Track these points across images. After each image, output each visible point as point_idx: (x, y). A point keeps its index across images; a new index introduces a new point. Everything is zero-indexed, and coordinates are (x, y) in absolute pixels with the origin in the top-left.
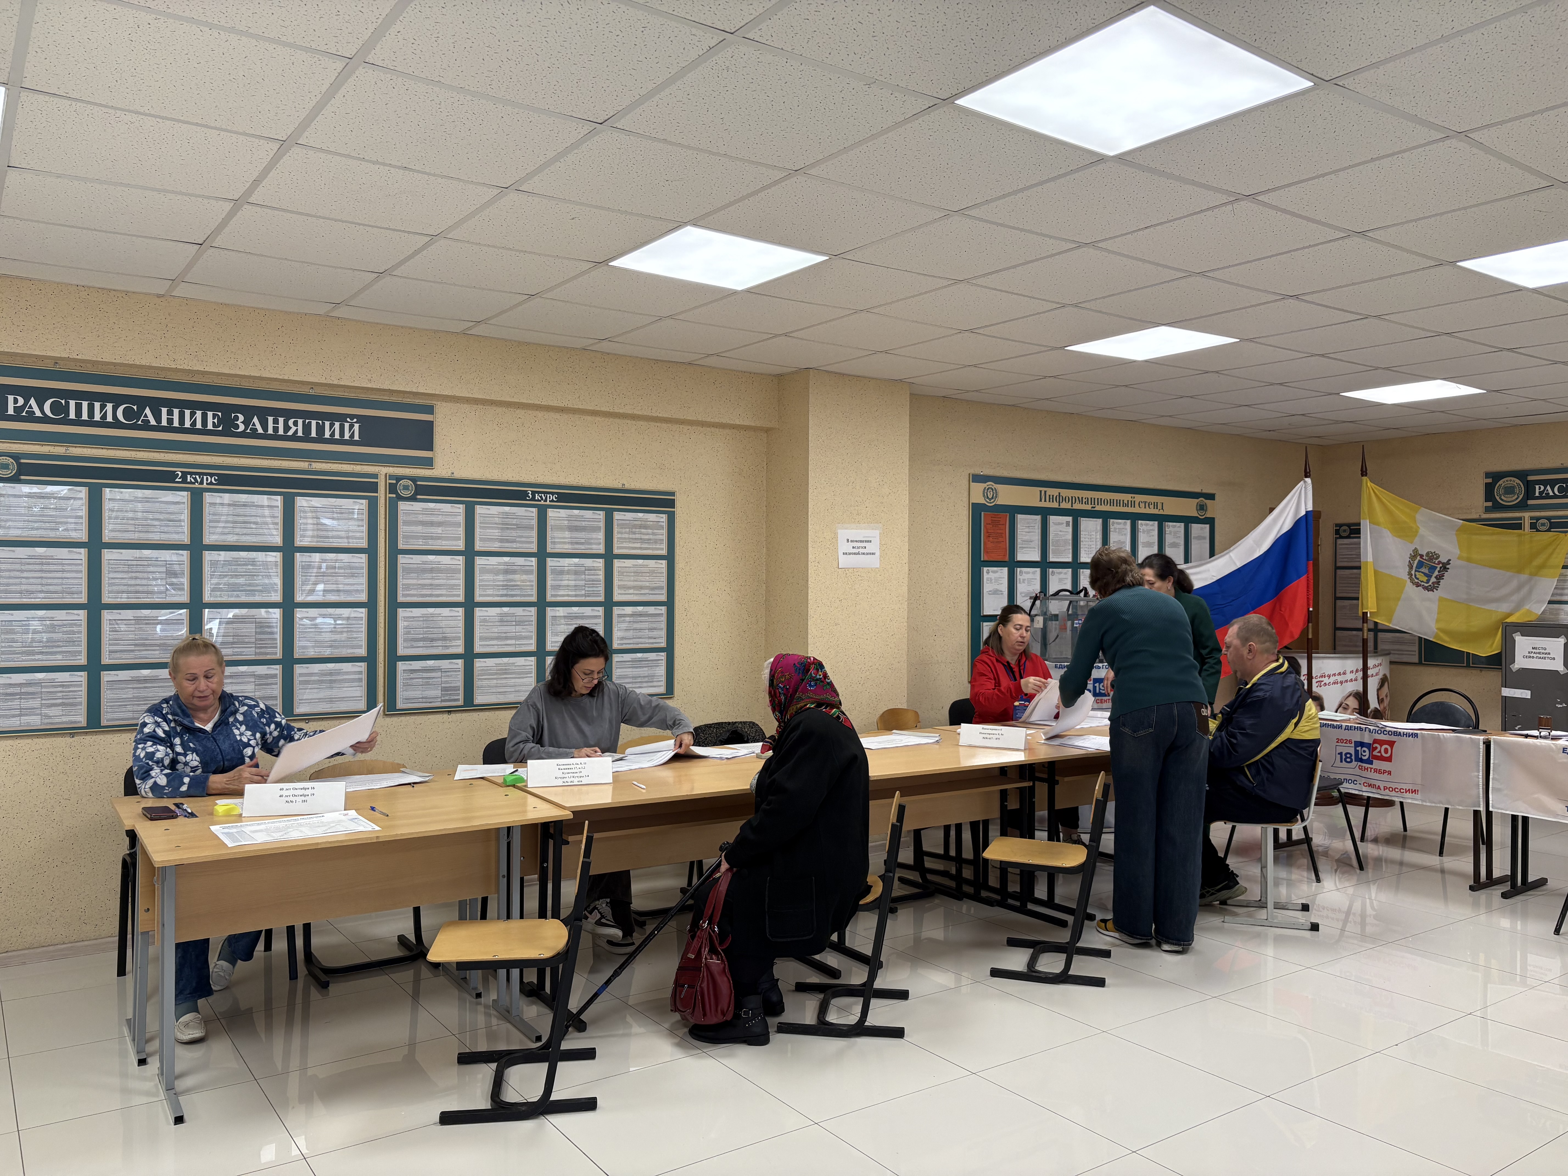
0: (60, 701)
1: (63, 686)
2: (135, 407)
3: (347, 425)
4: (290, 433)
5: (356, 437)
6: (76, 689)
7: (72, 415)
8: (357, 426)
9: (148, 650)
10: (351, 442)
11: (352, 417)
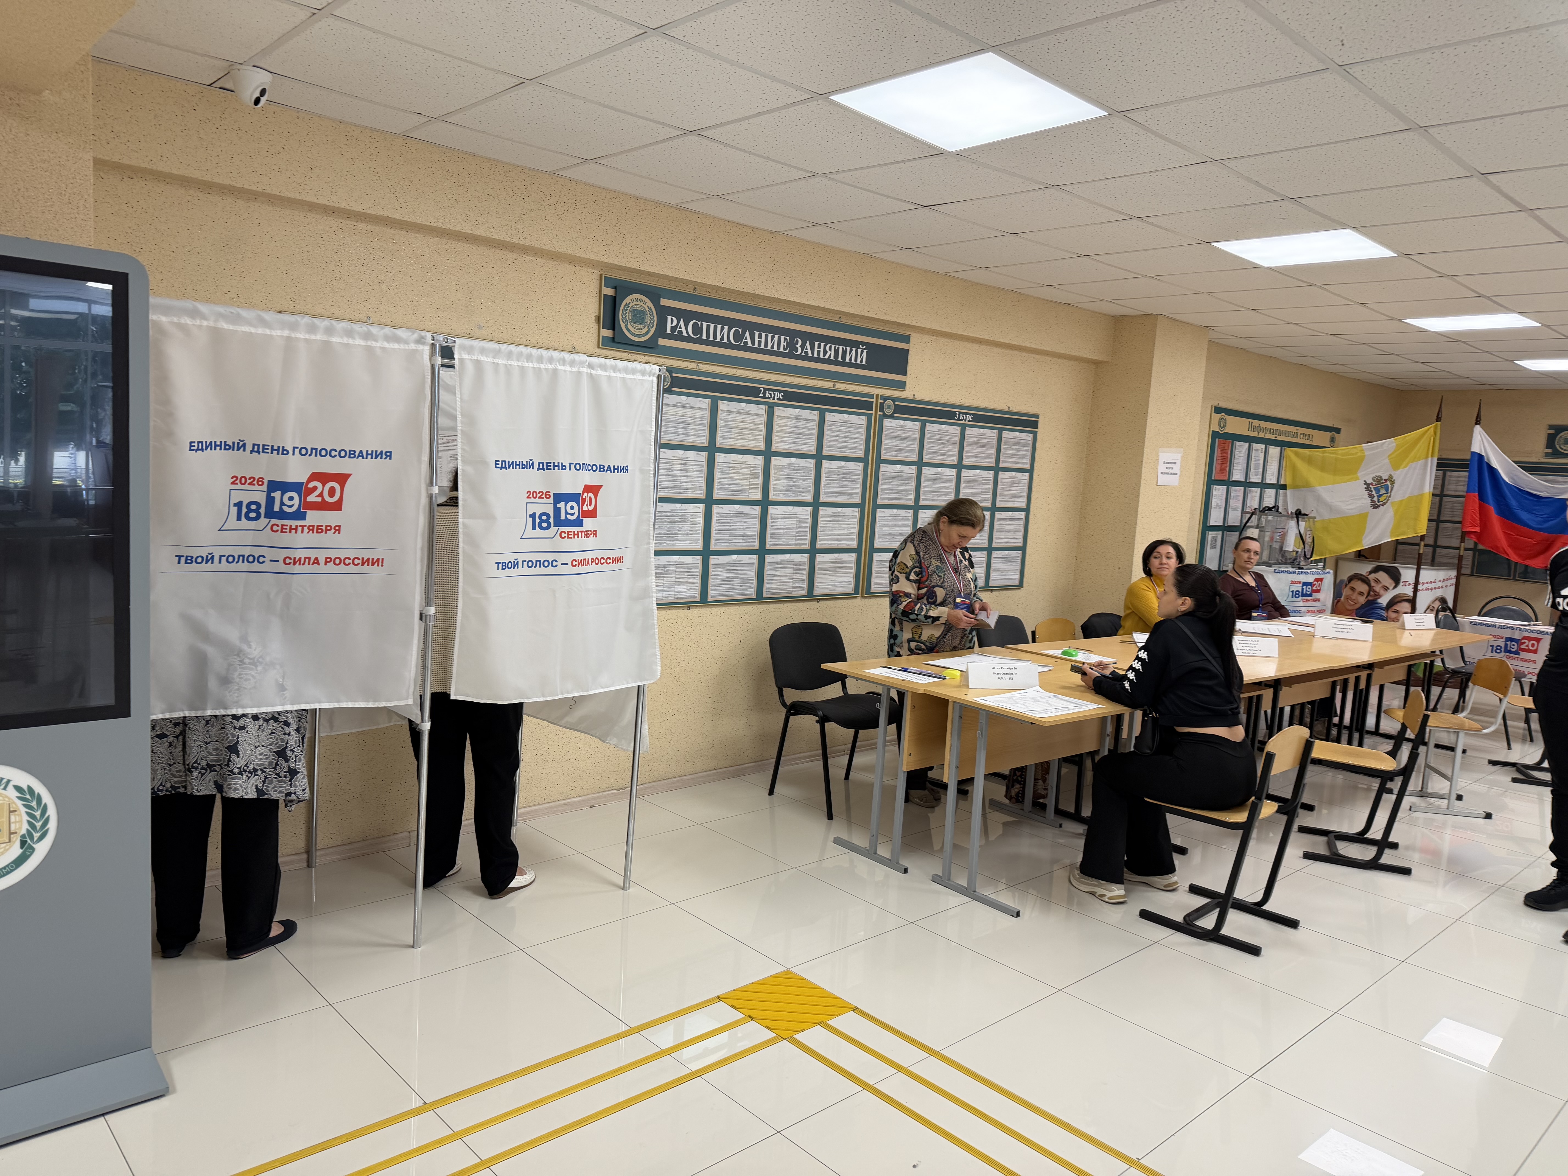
0: (686, 580)
1: (688, 567)
2: (740, 330)
3: (859, 351)
4: (826, 357)
5: (864, 363)
6: (693, 570)
7: (704, 337)
8: (865, 351)
9: (735, 539)
10: (860, 366)
11: (863, 343)
